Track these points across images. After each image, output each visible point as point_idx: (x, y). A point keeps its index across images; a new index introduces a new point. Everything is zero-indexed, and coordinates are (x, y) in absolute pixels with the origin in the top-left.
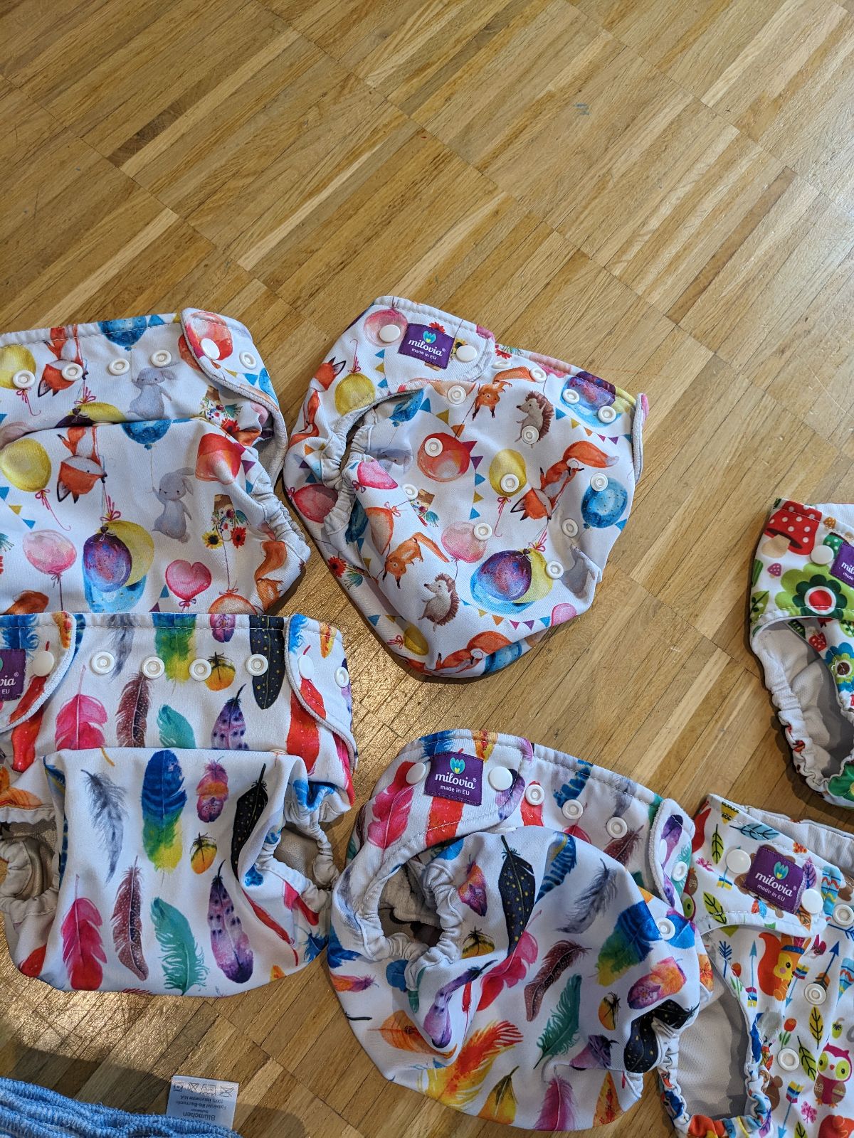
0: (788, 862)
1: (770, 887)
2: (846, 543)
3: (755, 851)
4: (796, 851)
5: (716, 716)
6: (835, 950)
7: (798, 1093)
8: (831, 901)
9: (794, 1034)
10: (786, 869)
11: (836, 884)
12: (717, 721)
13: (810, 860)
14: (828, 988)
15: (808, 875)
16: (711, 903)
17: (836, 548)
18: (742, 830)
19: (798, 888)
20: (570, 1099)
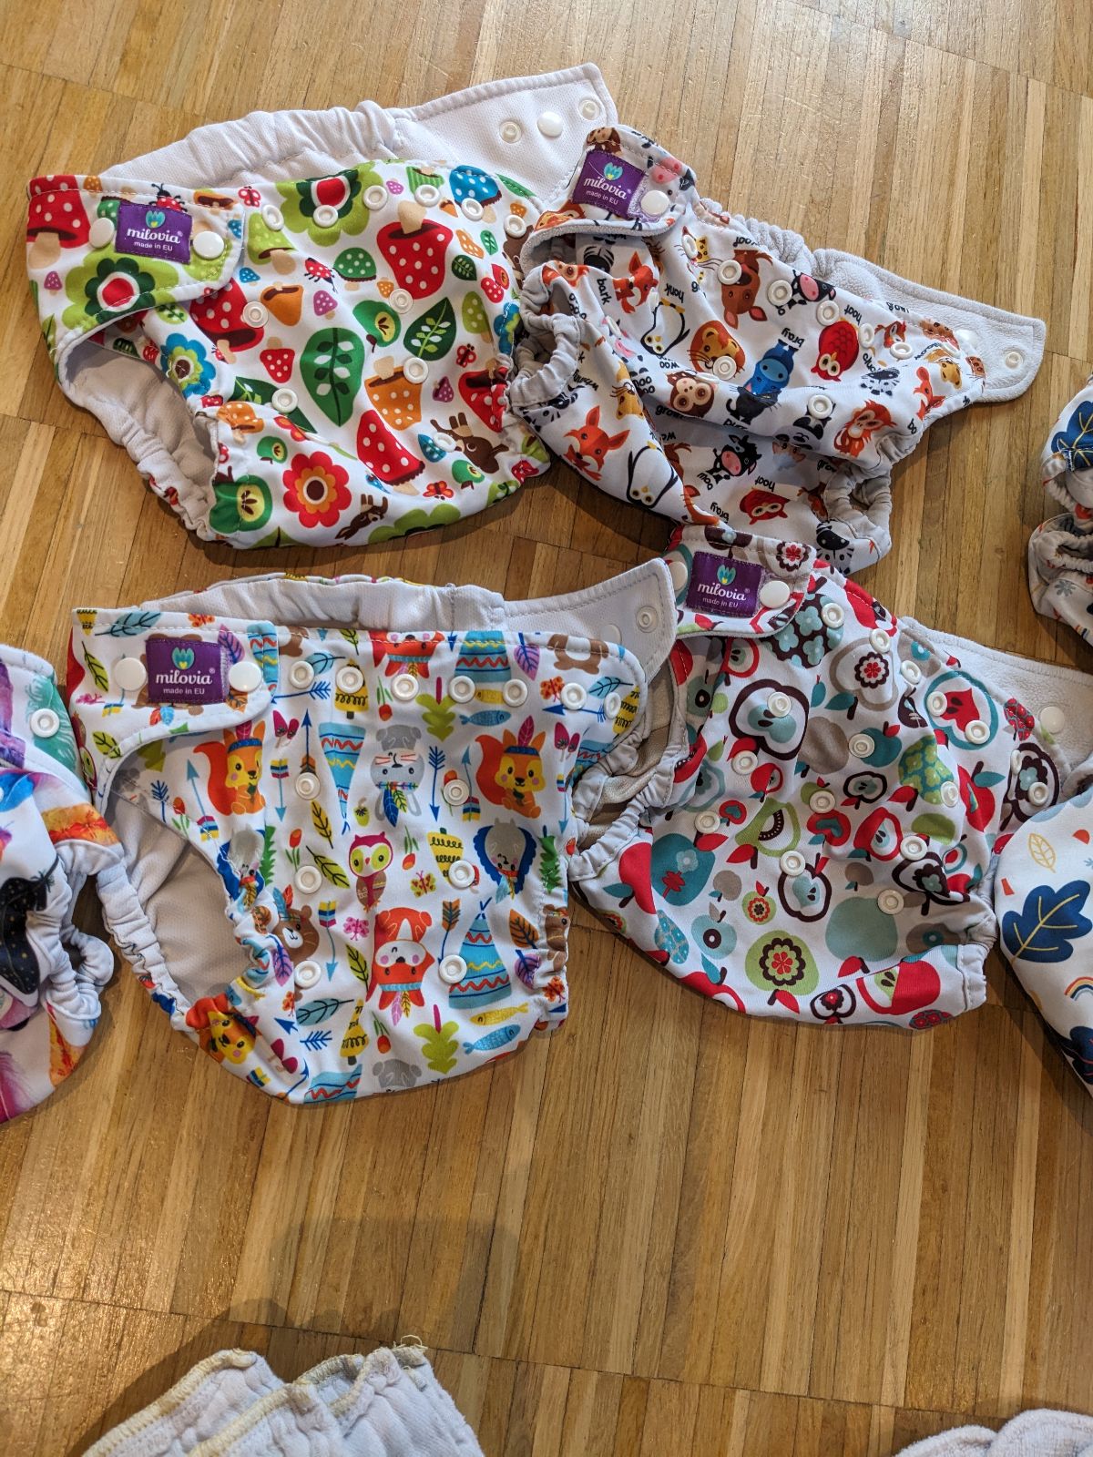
0: (192, 642)
1: (179, 685)
2: (124, 202)
3: (142, 650)
4: (197, 625)
5: (63, 511)
6: (307, 722)
7: (333, 912)
8: (269, 664)
9: (301, 847)
10: (190, 653)
11: (270, 641)
12: (66, 518)
13: (223, 628)
14: (317, 770)
15: (229, 647)
16: (102, 740)
17: (114, 214)
18: (112, 632)
19: (218, 668)
20: (10, 1070)
